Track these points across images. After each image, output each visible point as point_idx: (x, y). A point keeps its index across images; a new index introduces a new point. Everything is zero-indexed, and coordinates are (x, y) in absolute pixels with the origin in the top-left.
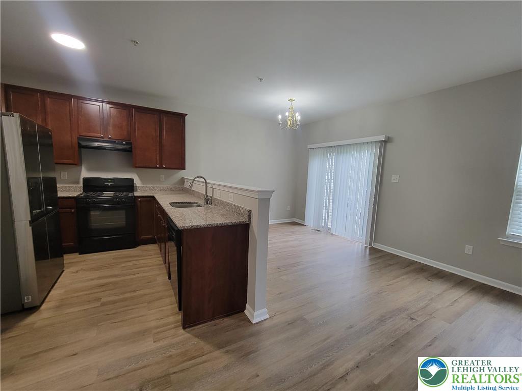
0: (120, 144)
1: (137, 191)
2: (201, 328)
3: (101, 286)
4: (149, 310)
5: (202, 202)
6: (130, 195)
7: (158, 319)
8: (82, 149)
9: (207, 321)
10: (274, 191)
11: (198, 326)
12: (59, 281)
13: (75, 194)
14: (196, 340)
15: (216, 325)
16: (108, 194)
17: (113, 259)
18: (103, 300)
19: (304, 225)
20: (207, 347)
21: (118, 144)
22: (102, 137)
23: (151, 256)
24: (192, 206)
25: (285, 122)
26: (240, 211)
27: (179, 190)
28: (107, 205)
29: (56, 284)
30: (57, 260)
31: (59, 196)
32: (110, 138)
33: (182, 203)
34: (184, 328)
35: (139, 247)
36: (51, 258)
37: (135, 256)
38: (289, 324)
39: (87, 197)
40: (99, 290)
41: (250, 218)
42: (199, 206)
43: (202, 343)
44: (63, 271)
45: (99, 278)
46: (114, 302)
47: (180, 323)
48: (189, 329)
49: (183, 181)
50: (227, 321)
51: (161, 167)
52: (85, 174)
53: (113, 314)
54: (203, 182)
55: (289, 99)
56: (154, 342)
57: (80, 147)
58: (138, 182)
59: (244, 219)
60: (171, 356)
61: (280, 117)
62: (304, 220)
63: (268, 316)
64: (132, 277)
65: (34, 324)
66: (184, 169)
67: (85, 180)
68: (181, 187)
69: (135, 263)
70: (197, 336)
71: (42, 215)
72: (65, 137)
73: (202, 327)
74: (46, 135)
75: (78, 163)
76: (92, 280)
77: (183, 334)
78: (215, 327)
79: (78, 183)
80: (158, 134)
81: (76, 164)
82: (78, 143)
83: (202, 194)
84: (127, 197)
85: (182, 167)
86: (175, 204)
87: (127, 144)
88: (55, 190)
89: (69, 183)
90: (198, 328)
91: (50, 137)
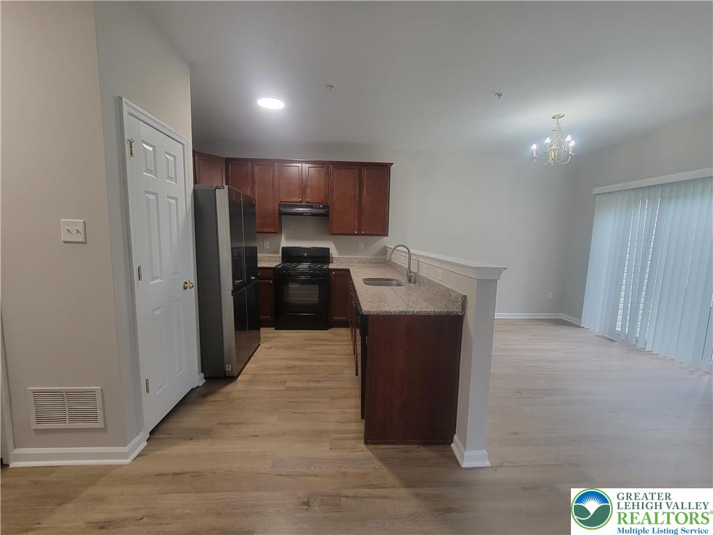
0: (317, 208)
1: (332, 262)
2: (387, 449)
3: (289, 368)
4: (330, 408)
5: (404, 280)
6: (325, 267)
7: (337, 422)
8: (283, 216)
9: (394, 444)
10: (505, 269)
11: (384, 446)
12: (255, 354)
13: (273, 265)
14: (378, 464)
15: (406, 452)
16: (304, 266)
17: (305, 339)
18: (288, 384)
19: (579, 327)
20: (391, 479)
21: (314, 208)
22: (301, 202)
23: (342, 342)
24: (390, 285)
25: (544, 154)
26: (451, 296)
27: (380, 263)
28: (302, 278)
29: (253, 357)
30: (255, 332)
31: (259, 266)
32: (307, 202)
33: (378, 279)
34: (366, 443)
35: (331, 330)
36: (249, 329)
37: (325, 340)
38: (525, 488)
39: (283, 268)
40: (285, 372)
41: (464, 307)
42: (399, 285)
43: (385, 471)
44: (259, 345)
45: (288, 359)
46: (297, 389)
47: (362, 435)
48: (372, 446)
49: (385, 250)
50: (424, 452)
51: (359, 234)
52: (285, 243)
53: (295, 402)
54: (404, 252)
55: (554, 115)
56: (330, 449)
57: (281, 214)
58: (334, 252)
59: (455, 309)
60: (345, 473)
61: (534, 147)
62: (581, 319)
63: (488, 463)
64: (318, 364)
65: (230, 393)
66: (387, 235)
67: (285, 249)
68: (383, 259)
69: (325, 347)
70: (382, 460)
71: (243, 285)
72: (267, 204)
73: (389, 449)
74: (250, 204)
75: (277, 231)
76: (282, 359)
77: (363, 451)
78: (405, 454)
79: (278, 253)
80: (357, 193)
81: (275, 233)
82: (279, 210)
83: (405, 268)
84: (321, 269)
85: (384, 232)
86: (369, 281)
87: (324, 207)
88: (255, 260)
89: (270, 253)
90: (383, 449)
91: (254, 205)
